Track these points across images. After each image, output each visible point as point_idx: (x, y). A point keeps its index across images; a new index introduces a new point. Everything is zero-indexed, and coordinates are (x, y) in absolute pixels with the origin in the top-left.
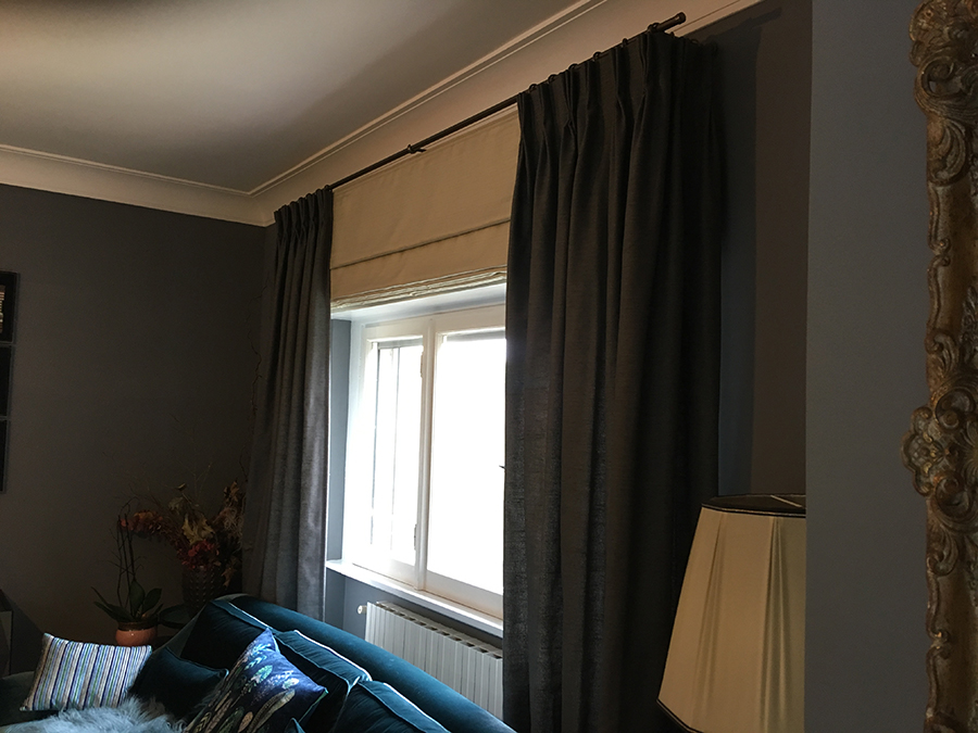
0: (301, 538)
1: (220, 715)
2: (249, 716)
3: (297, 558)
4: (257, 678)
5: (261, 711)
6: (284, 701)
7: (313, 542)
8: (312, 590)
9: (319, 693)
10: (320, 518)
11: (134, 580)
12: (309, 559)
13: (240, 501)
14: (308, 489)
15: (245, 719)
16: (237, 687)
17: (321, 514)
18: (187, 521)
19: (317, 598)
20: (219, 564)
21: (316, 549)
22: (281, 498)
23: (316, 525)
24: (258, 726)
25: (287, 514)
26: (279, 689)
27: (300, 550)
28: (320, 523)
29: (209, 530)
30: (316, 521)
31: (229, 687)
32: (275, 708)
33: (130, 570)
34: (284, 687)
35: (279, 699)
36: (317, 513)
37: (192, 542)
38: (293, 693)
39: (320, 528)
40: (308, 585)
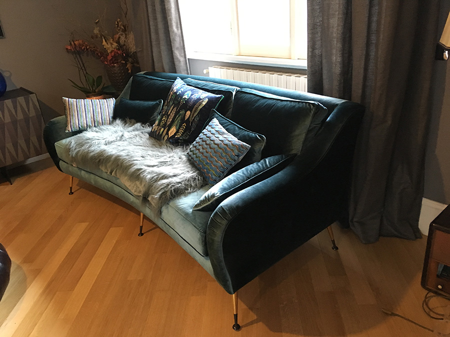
0: (171, 38)
1: (172, 115)
2: (188, 113)
3: (171, 49)
4: (186, 96)
5: (194, 109)
6: (204, 104)
7: (178, 39)
8: (182, 64)
9: (220, 98)
10: (179, 26)
11: (87, 73)
12: (177, 49)
13: (125, 28)
14: (170, 10)
15: (187, 114)
16: (176, 102)
17: (179, 23)
18: (104, 40)
19: (185, 67)
20: (124, 62)
21: (180, 43)
22: (155, 19)
23: (178, 30)
24: (195, 115)
25: (161, 26)
26: (199, 99)
27: (172, 44)
28: (179, 29)
29: (115, 44)
30: (177, 27)
31: (171, 103)
32: (201, 107)
33: (83, 68)
34: (201, 98)
35: (201, 104)
36: (177, 23)
37: (109, 51)
38: (207, 100)
39: (180, 31)
40: (180, 61)
